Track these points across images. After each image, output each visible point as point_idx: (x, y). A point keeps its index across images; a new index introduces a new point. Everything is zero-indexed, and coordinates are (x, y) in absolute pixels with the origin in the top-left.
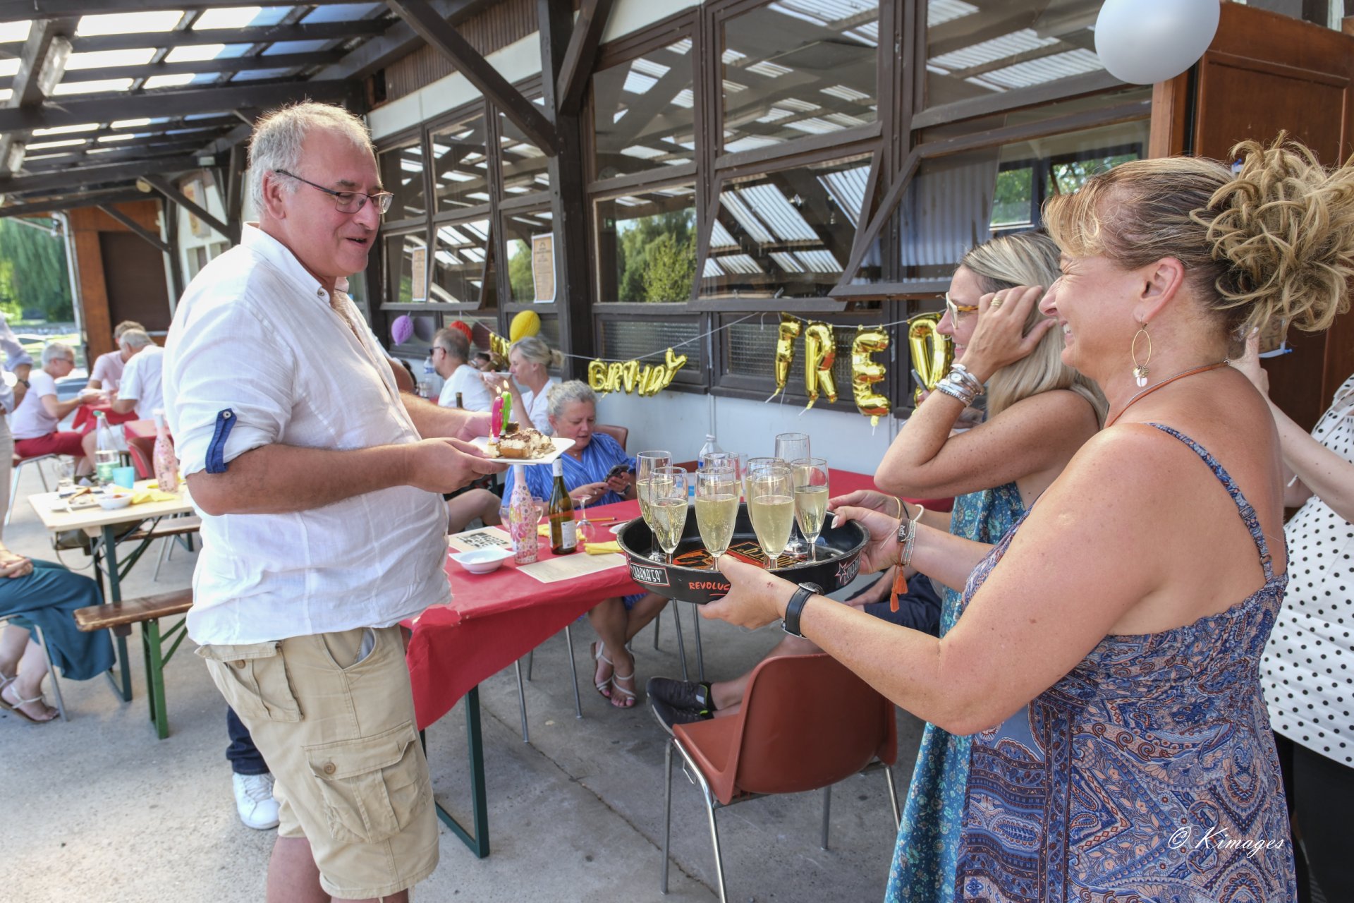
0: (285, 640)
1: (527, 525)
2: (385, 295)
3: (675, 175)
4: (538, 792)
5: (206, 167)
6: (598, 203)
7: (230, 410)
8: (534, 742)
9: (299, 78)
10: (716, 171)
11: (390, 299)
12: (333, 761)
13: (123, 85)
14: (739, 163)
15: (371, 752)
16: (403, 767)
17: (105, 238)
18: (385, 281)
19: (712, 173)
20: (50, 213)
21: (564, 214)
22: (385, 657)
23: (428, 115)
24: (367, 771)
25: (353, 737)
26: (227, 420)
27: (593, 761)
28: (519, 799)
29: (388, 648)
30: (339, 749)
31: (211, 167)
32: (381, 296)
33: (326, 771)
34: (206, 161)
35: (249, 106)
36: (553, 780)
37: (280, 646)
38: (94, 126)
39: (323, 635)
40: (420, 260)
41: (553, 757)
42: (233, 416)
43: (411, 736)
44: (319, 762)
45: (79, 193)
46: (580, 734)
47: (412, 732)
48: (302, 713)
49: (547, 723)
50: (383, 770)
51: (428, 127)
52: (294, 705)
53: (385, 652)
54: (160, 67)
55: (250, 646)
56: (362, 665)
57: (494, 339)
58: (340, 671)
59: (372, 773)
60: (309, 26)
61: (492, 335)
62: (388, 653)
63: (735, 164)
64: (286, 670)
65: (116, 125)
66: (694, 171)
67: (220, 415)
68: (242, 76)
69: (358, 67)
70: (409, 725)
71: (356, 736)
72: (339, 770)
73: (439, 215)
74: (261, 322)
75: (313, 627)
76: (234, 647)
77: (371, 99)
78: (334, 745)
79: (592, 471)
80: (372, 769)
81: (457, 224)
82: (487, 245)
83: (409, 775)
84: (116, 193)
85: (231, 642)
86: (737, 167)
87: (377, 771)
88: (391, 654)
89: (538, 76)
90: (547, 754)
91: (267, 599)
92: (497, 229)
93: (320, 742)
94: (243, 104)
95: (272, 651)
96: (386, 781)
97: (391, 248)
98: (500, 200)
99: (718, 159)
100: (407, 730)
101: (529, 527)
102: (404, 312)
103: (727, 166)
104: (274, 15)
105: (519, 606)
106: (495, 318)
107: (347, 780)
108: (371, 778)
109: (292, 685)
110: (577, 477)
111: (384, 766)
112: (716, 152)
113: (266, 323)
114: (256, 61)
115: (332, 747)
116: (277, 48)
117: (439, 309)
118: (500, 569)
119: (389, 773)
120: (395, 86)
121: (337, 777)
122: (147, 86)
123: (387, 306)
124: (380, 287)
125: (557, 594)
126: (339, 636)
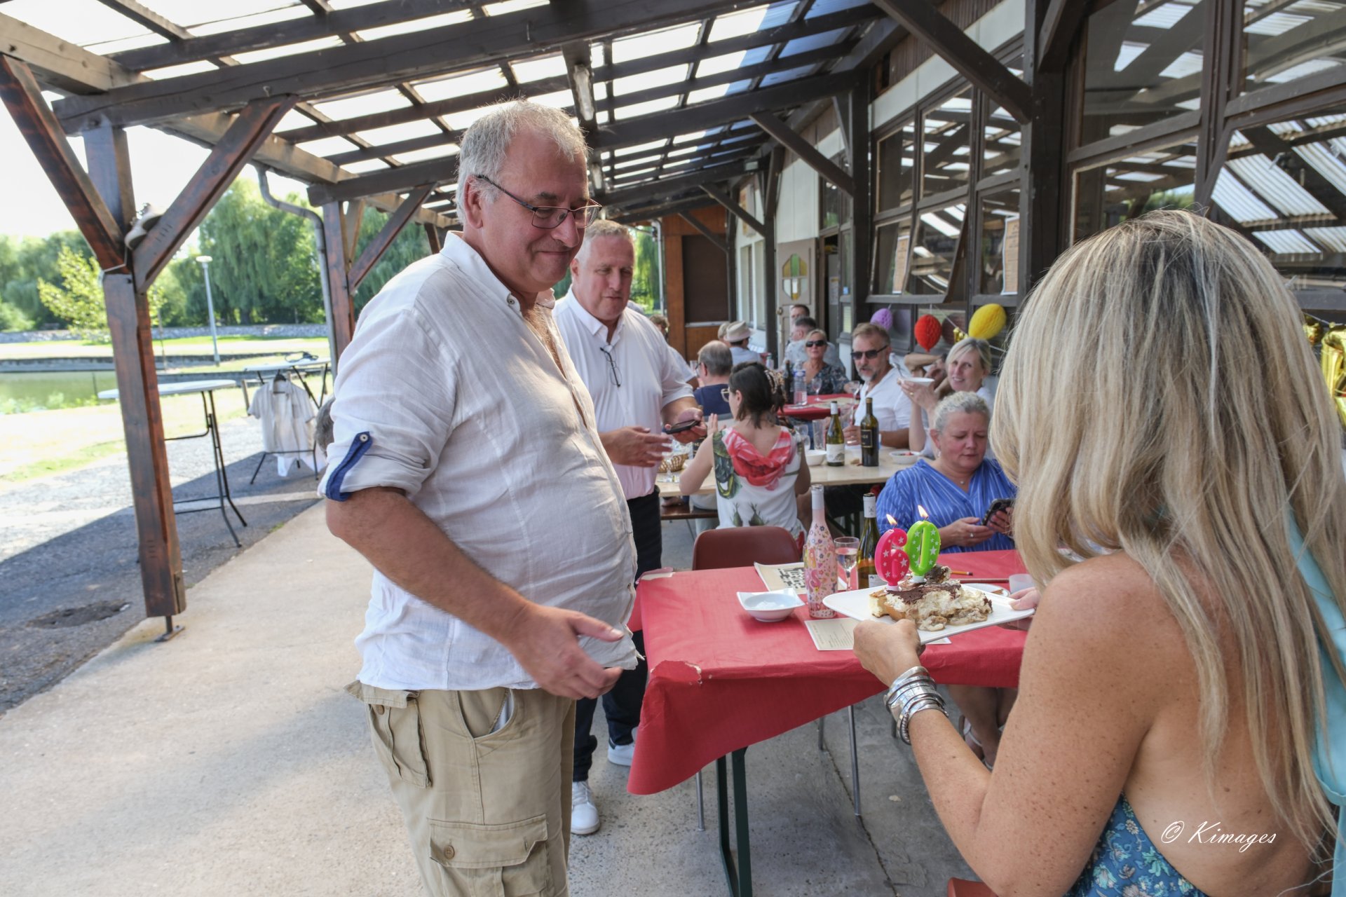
0: (421, 691)
1: (822, 572)
2: (871, 288)
3: (1172, 130)
4: (841, 886)
5: (751, 171)
6: (1079, 174)
7: (367, 433)
8: (866, 818)
9: (821, 73)
10: (1227, 119)
11: (876, 292)
12: (454, 844)
13: (672, 102)
14: (1258, 106)
15: (494, 844)
16: (528, 871)
17: (686, 241)
18: (873, 273)
19: (1221, 121)
20: (650, 221)
21: (1034, 191)
22: (523, 733)
23: (922, 95)
24: (486, 866)
25: (476, 821)
26: (363, 444)
27: (923, 866)
28: (818, 888)
29: (529, 722)
30: (461, 832)
31: (754, 171)
32: (868, 288)
33: (442, 854)
34: (751, 165)
35: (762, 109)
36: (865, 875)
37: (413, 697)
38: (662, 143)
39: (458, 692)
40: (903, 250)
41: (879, 845)
42: (370, 439)
43: (542, 835)
44: (441, 842)
45: (666, 204)
46: (922, 824)
47: (545, 829)
48: (430, 780)
49: (891, 798)
50: (504, 869)
51: (920, 108)
52: (423, 768)
53: (524, 726)
54: (693, 83)
55: (387, 691)
56: (495, 738)
57: (958, 335)
58: (471, 739)
59: (493, 870)
60: (811, 20)
61: (956, 330)
62: (527, 729)
63: (1252, 107)
64: (419, 726)
65: (678, 140)
66: (1197, 122)
67: (357, 438)
68: (768, 80)
69: (866, 53)
70: (542, 820)
71: (480, 821)
72: (457, 858)
73: (923, 201)
74: (427, 332)
75: (449, 682)
76: (375, 689)
77: (878, 85)
78: (456, 825)
79: (977, 504)
80: (492, 865)
81: (938, 209)
82: (962, 226)
83: (535, 880)
84: (693, 201)
85: (374, 684)
86: (1254, 110)
87: (497, 869)
88: (531, 731)
89: (1020, 36)
90: (874, 838)
91: (407, 640)
92: (972, 214)
93: (444, 819)
94: (757, 109)
95: (402, 704)
96: (505, 884)
97: (882, 238)
98: (978, 180)
99: (1229, 103)
100: (539, 826)
101: (824, 576)
102: (885, 305)
103: (1241, 110)
104: (782, 14)
105: (774, 675)
106: (964, 312)
107: (464, 871)
108: (489, 875)
109: (424, 744)
110: (955, 508)
111: (506, 864)
112: (1229, 94)
113: (432, 334)
114: (774, 64)
115: (454, 827)
116: (792, 47)
117: (915, 302)
118: (789, 620)
119: (509, 875)
120: (896, 69)
121: (455, 865)
122: (690, 101)
123: (873, 298)
124: (868, 279)
125: (824, 668)
126: (474, 695)
